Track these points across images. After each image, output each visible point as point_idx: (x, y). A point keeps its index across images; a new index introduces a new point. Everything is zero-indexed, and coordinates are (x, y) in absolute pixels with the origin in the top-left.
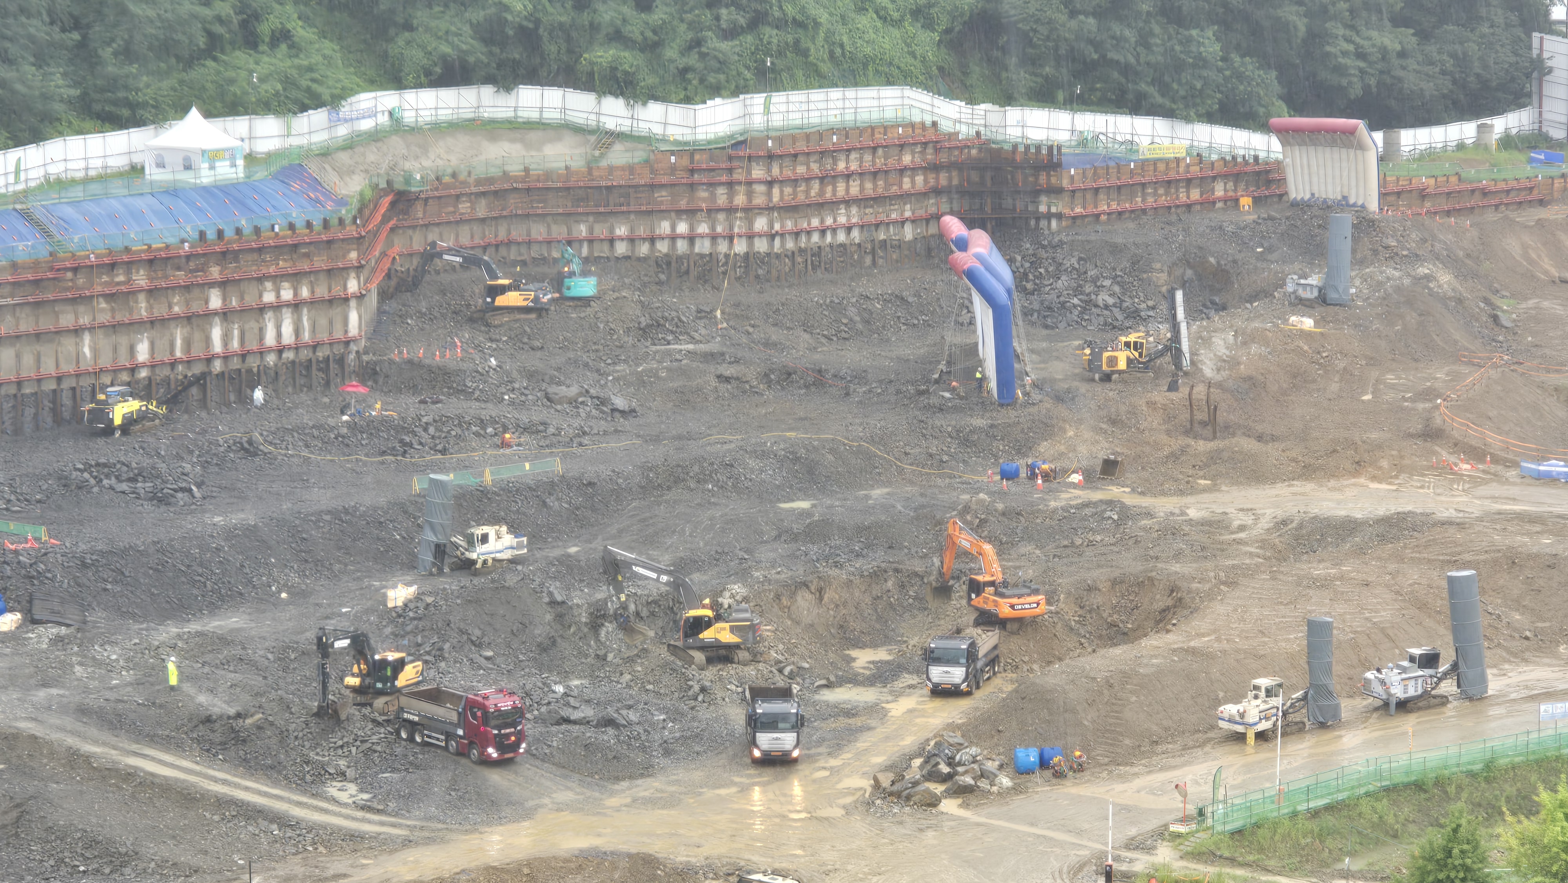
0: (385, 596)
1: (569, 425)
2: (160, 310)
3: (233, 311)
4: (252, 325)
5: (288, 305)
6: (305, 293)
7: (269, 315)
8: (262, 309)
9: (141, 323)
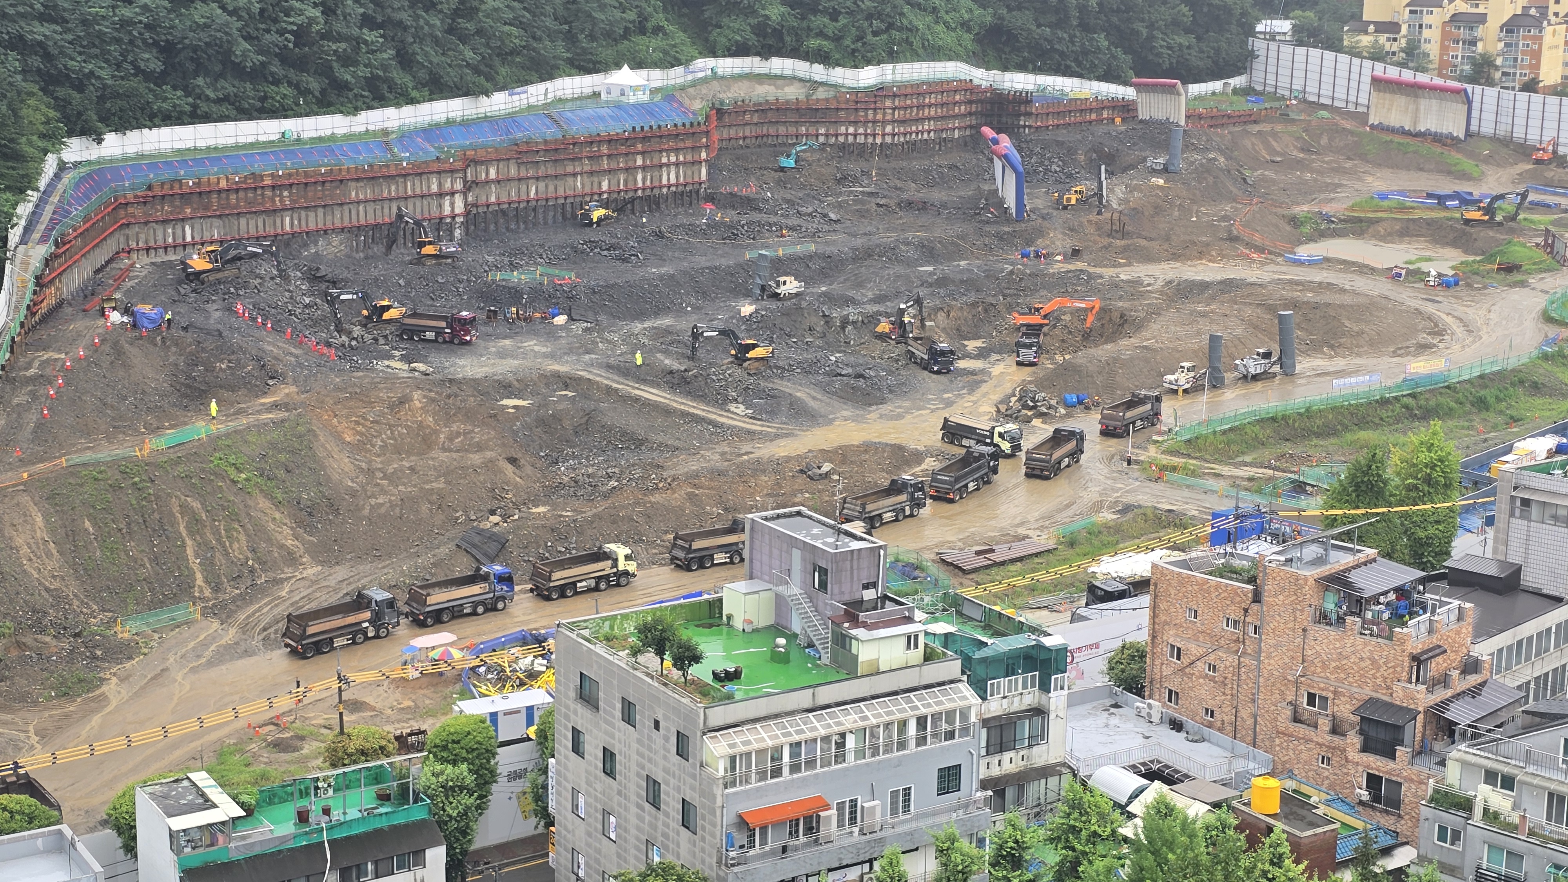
0: (740, 310)
1: (813, 226)
2: (613, 165)
3: (648, 166)
4: (656, 173)
5: (673, 164)
6: (681, 158)
7: (664, 169)
8: (661, 166)
9: (605, 171)
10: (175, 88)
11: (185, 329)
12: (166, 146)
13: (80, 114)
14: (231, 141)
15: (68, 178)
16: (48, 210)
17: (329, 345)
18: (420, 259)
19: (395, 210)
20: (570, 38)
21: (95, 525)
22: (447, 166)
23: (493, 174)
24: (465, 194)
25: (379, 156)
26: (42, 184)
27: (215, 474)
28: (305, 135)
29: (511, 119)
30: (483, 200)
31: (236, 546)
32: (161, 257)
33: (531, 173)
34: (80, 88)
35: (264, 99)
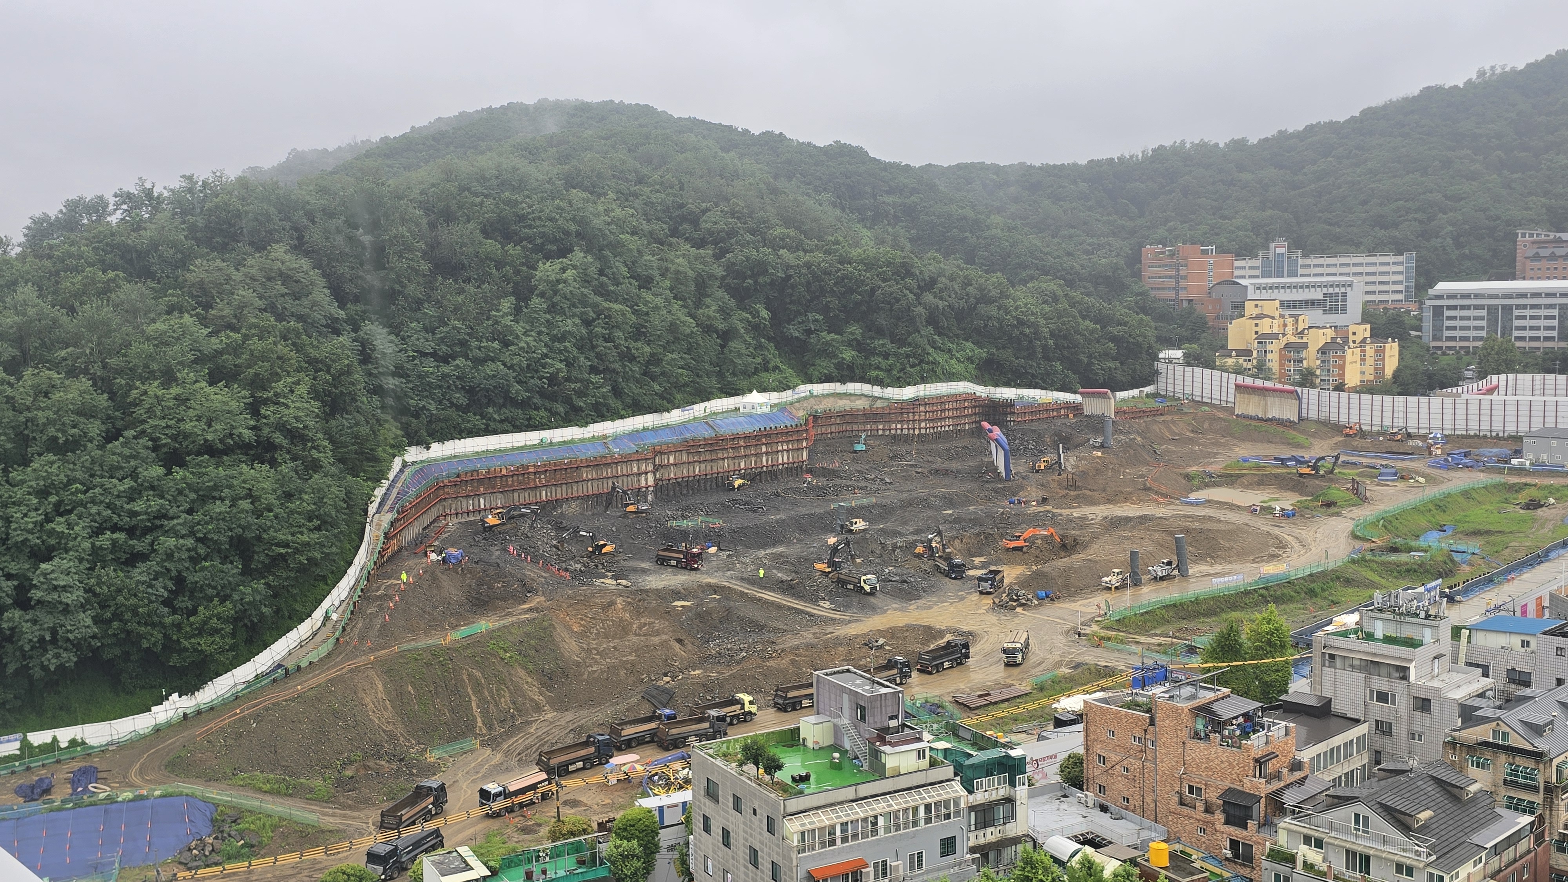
0: (827, 541)
1: (874, 488)
3: (770, 453)
4: (775, 457)
5: (785, 451)
6: (790, 447)
7: (780, 454)
8: (778, 452)
9: (742, 456)
10: (475, 414)
11: (477, 563)
12: (469, 450)
13: (416, 432)
14: (509, 445)
15: (408, 471)
16: (395, 491)
17: (566, 570)
18: (626, 514)
19: (610, 484)
20: (720, 375)
21: (414, 688)
22: (643, 456)
23: (672, 460)
24: (654, 473)
25: (601, 451)
26: (391, 475)
27: (490, 654)
28: (555, 440)
29: (684, 425)
30: (666, 476)
31: (503, 700)
32: (464, 519)
33: (696, 459)
34: (417, 416)
35: (530, 418)
